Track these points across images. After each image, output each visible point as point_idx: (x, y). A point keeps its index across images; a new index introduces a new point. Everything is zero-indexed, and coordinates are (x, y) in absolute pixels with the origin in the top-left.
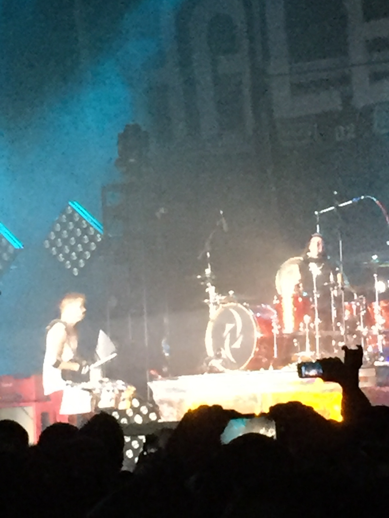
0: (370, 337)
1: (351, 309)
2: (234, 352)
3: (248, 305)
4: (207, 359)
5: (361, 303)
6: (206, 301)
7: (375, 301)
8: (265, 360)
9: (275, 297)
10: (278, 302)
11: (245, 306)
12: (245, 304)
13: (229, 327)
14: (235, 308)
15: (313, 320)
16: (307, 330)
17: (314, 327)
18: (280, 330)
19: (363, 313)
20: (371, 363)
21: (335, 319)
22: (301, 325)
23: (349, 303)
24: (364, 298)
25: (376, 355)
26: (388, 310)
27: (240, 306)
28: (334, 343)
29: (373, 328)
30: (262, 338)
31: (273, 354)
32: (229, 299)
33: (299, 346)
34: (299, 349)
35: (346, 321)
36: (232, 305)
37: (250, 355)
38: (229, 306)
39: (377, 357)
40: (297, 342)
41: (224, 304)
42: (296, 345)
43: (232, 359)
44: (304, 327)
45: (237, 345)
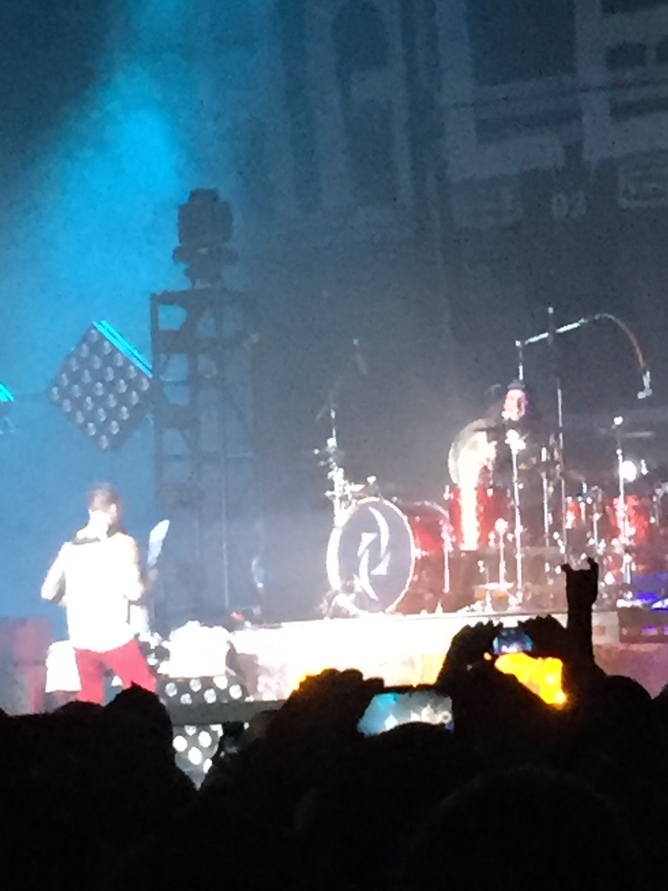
0: (610, 558)
1: (578, 512)
2: (375, 581)
4: (329, 593)
5: (594, 500)
6: (328, 494)
7: (617, 495)
8: (429, 596)
10: (452, 496)
11: (396, 504)
12: (395, 499)
14: (378, 506)
15: (512, 530)
17: (514, 539)
19: (597, 517)
21: (550, 526)
22: (492, 536)
23: (573, 500)
24: (600, 490)
25: (619, 589)
26: (642, 512)
27: (387, 503)
28: (547, 567)
29: (615, 542)
30: (424, 559)
31: (443, 587)
32: (368, 492)
33: (487, 572)
34: (487, 578)
35: (567, 530)
36: (373, 502)
37: (404, 587)
38: (368, 504)
39: (621, 592)
40: (484, 566)
41: (359, 498)
42: (482, 570)
43: (373, 595)
44: (497, 540)
45: (381, 570)
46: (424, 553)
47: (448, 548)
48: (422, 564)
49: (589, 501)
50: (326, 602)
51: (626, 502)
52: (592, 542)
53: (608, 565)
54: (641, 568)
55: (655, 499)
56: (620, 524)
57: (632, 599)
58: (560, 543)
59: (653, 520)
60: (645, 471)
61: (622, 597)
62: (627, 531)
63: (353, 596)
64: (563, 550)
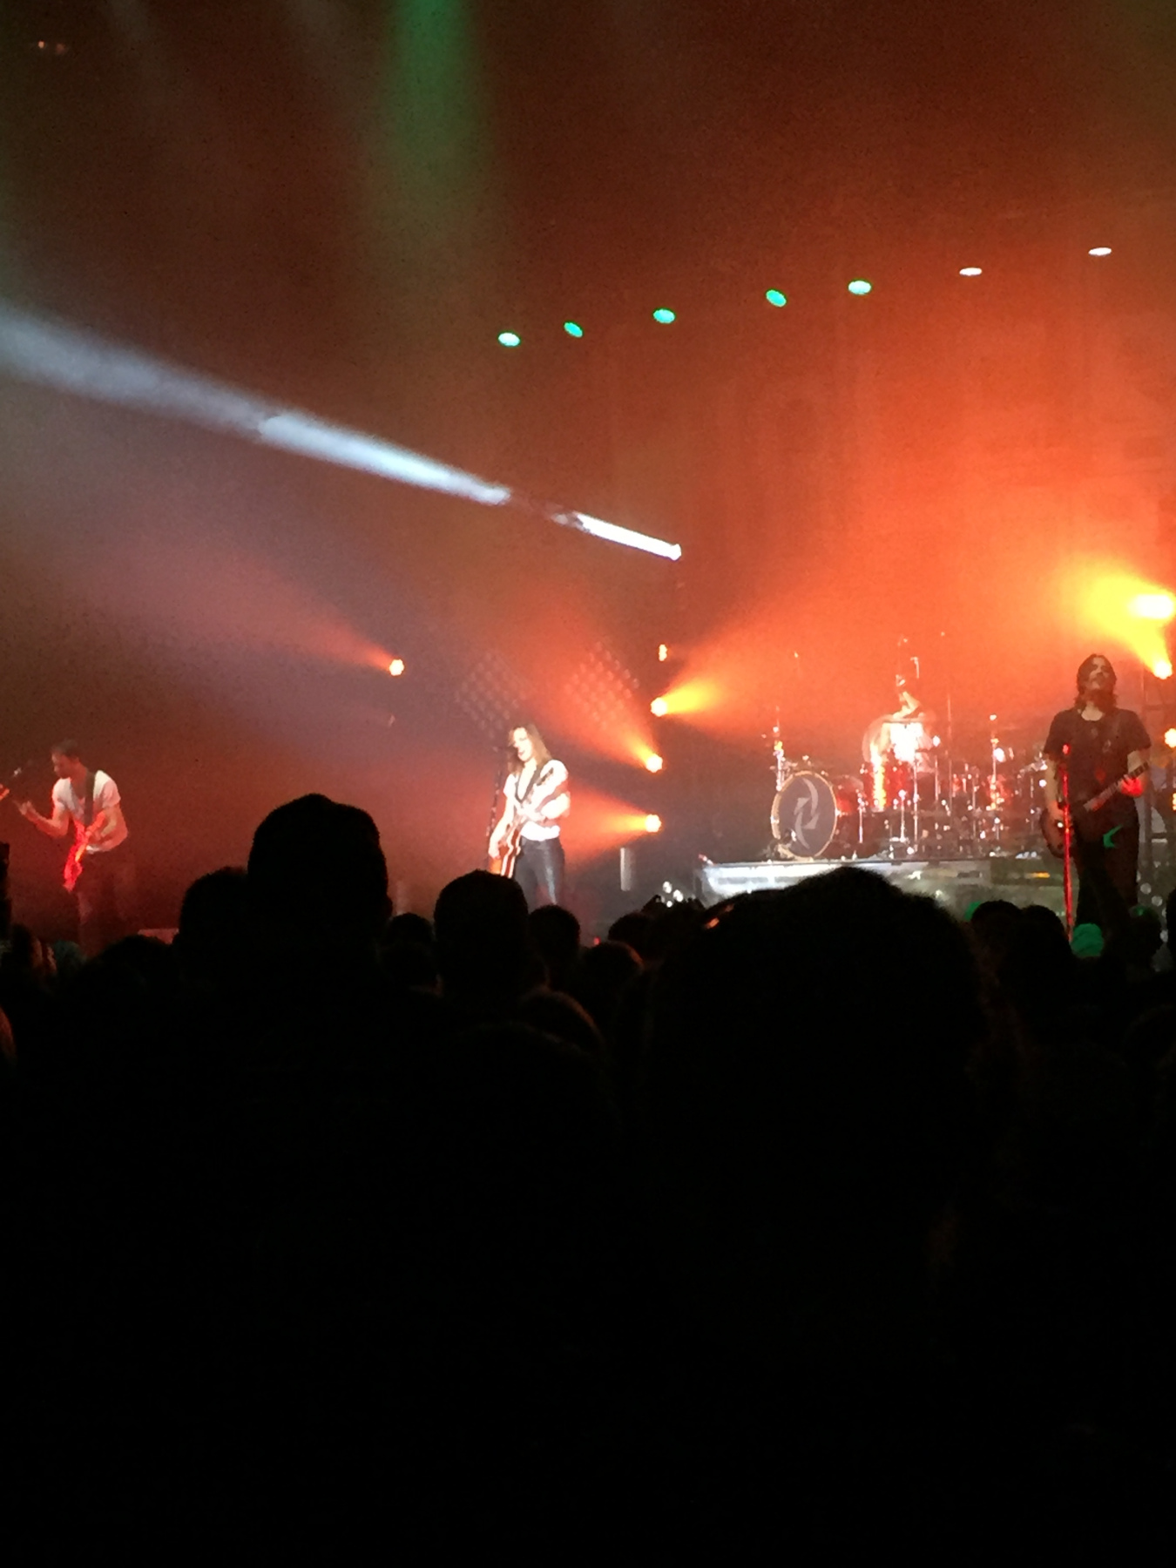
0: (984, 821)
1: (960, 784)
2: (806, 833)
3: (827, 774)
4: (772, 842)
5: (973, 776)
6: (772, 768)
7: (992, 774)
8: (848, 846)
9: (863, 766)
10: (866, 771)
11: (824, 776)
12: (823, 773)
13: (802, 802)
14: (810, 778)
15: (910, 796)
16: (903, 808)
17: (913, 804)
18: (867, 807)
19: (975, 789)
20: (984, 855)
21: (939, 795)
22: (896, 802)
23: (958, 777)
24: (978, 770)
25: (991, 843)
26: (1008, 786)
27: (817, 775)
28: (937, 826)
29: (988, 808)
30: (844, 817)
31: (859, 839)
32: (803, 766)
33: (891, 830)
34: (891, 834)
35: (953, 798)
36: (806, 775)
37: (828, 839)
38: (803, 776)
39: (992, 846)
40: (889, 824)
41: (796, 771)
42: (887, 827)
43: (805, 844)
44: (899, 805)
45: (812, 825)
46: (844, 814)
47: (861, 810)
48: (842, 821)
49: (970, 777)
50: (769, 848)
51: (997, 779)
52: (970, 808)
53: (982, 825)
54: (1007, 828)
55: (1019, 777)
56: (993, 796)
57: (1000, 851)
58: (947, 808)
59: (1017, 792)
60: (1012, 755)
61: (992, 851)
62: (997, 799)
63: (789, 845)
64: (949, 813)
